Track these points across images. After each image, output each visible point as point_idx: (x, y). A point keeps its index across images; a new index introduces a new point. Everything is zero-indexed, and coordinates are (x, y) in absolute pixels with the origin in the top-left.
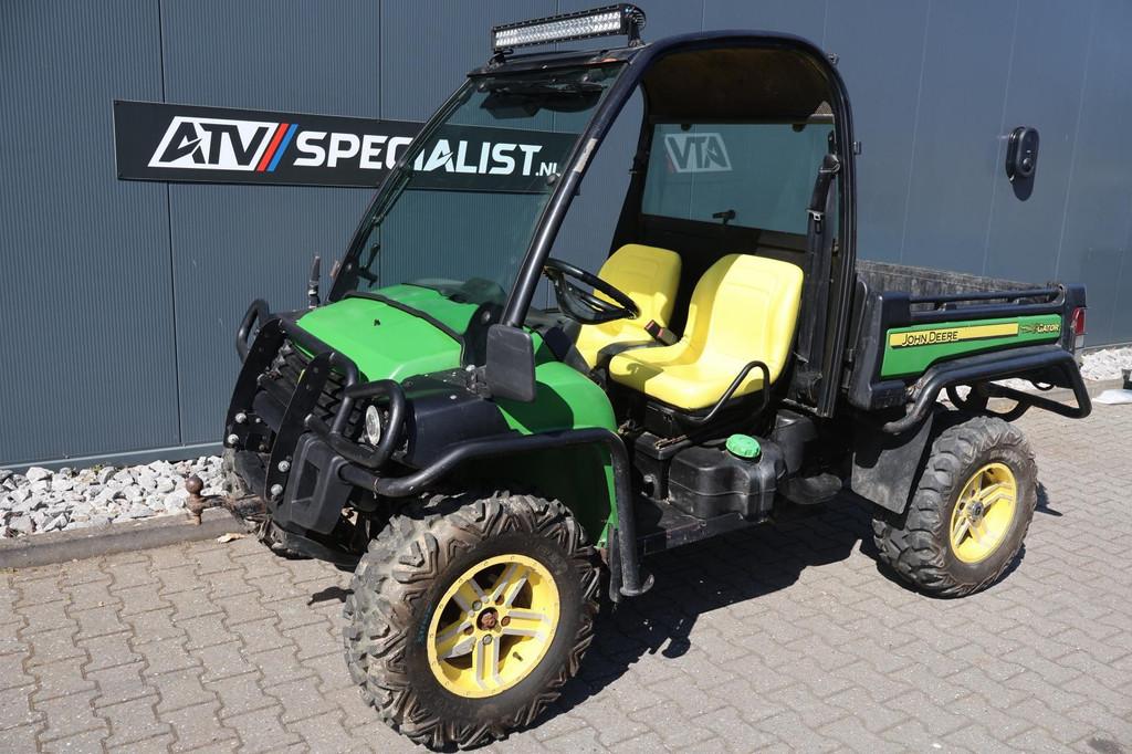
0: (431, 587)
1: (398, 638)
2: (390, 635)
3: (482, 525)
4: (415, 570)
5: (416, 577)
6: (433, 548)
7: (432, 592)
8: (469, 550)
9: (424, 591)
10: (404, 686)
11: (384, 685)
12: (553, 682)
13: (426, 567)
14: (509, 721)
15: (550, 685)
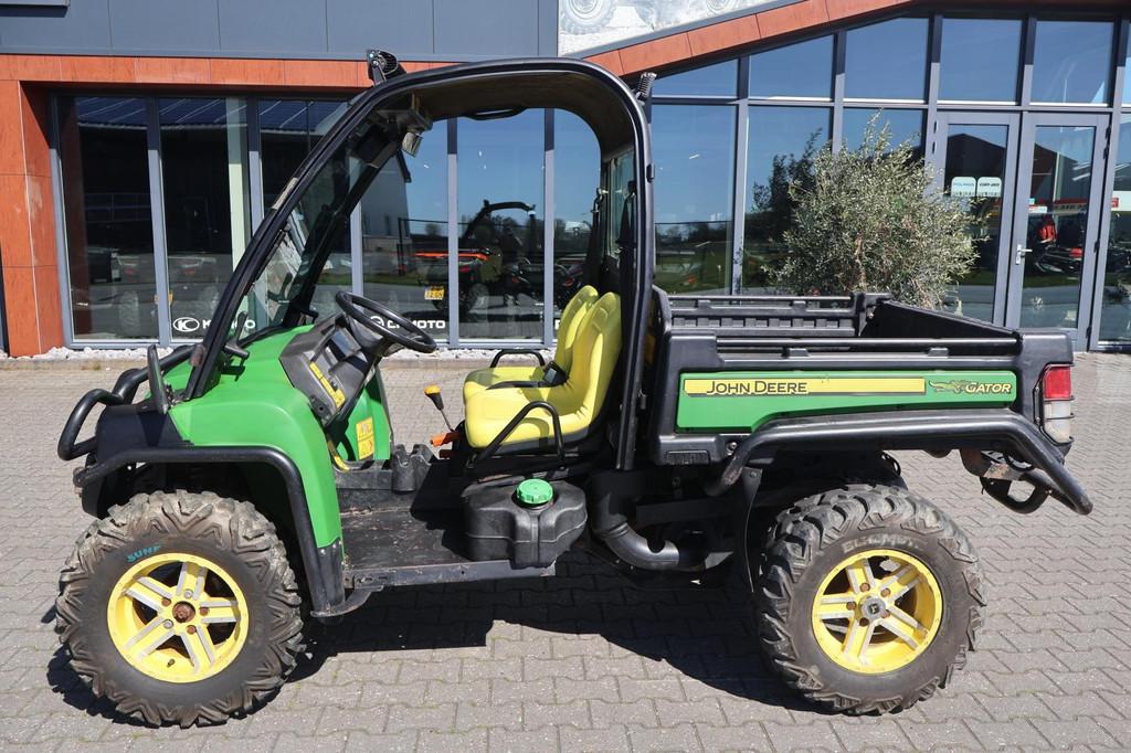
0: (172, 535)
1: (121, 537)
2: (119, 530)
3: (244, 543)
4: (178, 514)
5: (172, 517)
6: (201, 515)
7: (170, 539)
8: (218, 547)
9: (166, 532)
10: (89, 570)
11: (81, 553)
12: (165, 707)
13: (184, 520)
14: (112, 688)
15: (159, 705)
